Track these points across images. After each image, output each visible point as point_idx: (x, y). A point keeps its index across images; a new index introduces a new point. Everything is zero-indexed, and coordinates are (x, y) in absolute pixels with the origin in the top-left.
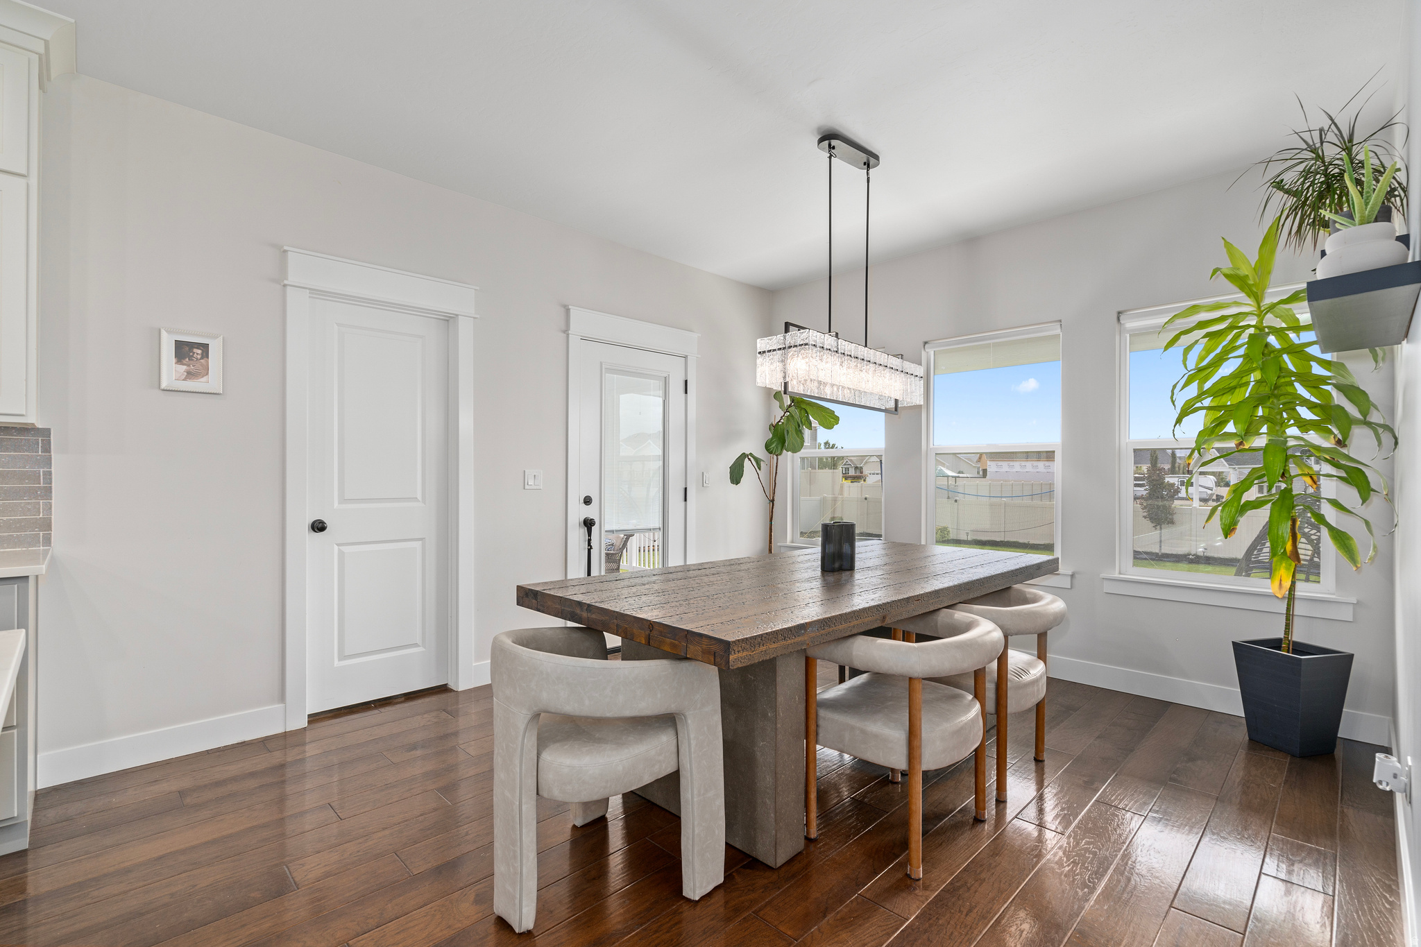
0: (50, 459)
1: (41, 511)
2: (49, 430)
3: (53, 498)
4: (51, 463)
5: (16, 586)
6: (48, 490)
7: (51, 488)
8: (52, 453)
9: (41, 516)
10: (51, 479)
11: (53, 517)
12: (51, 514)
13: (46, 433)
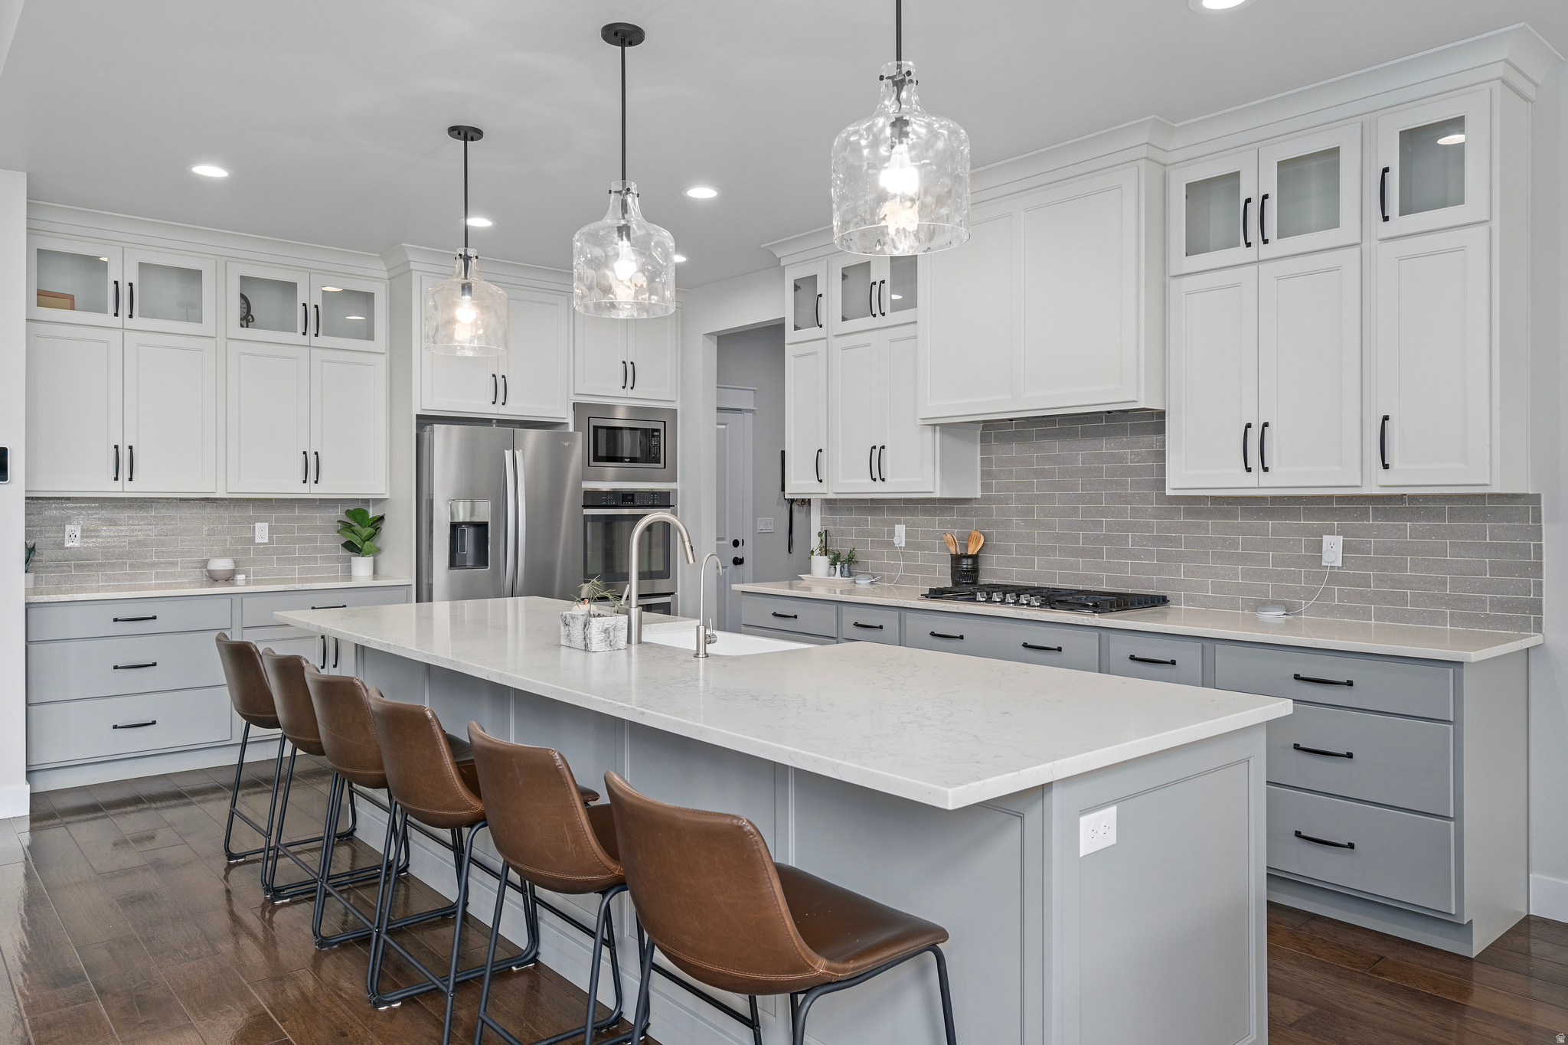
0: (1540, 529)
1: (1532, 590)
2: (1538, 496)
3: (1544, 576)
4: (1541, 534)
5: (1451, 670)
6: (1539, 567)
7: (1541, 564)
8: (1543, 523)
9: (1532, 596)
10: (1541, 554)
11: (1544, 598)
12: (1542, 596)
13: (1535, 499)
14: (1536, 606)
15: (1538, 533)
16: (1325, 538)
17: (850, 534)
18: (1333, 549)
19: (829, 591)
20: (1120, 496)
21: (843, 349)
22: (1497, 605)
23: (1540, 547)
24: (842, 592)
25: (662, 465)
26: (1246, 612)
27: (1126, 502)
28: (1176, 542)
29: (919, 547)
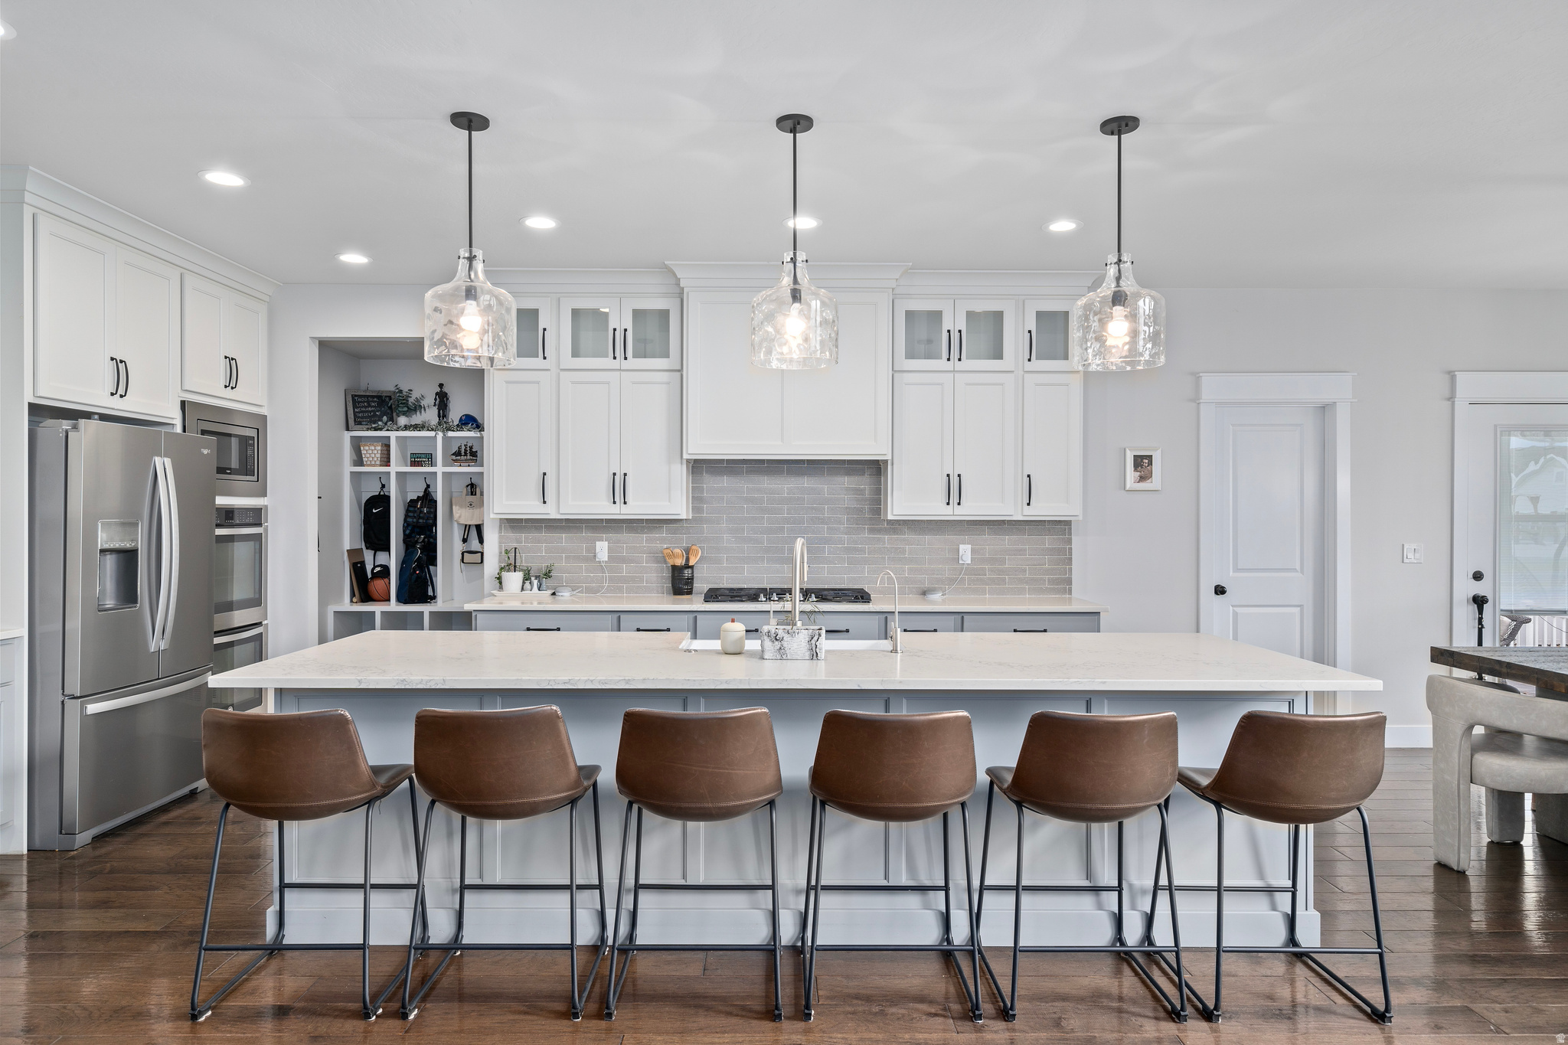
0: (1071, 539)
1: (1067, 571)
2: (1070, 521)
3: (1073, 565)
6: (1071, 560)
7: (1072, 558)
8: (1073, 536)
9: (1068, 575)
10: (1072, 553)
12: (1072, 574)
13: (1069, 523)
14: (1069, 581)
15: (1070, 541)
16: (961, 546)
17: (537, 551)
18: (966, 551)
19: (523, 603)
20: (819, 518)
21: (573, 383)
22: (1051, 581)
23: (1071, 549)
24: (539, 603)
25: (255, 478)
26: (910, 596)
27: (822, 523)
28: (862, 551)
29: (623, 560)
